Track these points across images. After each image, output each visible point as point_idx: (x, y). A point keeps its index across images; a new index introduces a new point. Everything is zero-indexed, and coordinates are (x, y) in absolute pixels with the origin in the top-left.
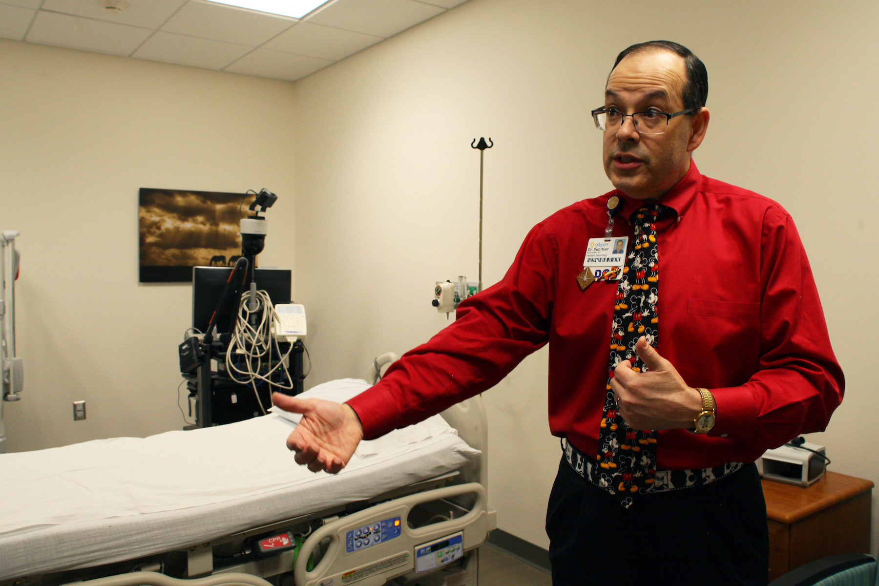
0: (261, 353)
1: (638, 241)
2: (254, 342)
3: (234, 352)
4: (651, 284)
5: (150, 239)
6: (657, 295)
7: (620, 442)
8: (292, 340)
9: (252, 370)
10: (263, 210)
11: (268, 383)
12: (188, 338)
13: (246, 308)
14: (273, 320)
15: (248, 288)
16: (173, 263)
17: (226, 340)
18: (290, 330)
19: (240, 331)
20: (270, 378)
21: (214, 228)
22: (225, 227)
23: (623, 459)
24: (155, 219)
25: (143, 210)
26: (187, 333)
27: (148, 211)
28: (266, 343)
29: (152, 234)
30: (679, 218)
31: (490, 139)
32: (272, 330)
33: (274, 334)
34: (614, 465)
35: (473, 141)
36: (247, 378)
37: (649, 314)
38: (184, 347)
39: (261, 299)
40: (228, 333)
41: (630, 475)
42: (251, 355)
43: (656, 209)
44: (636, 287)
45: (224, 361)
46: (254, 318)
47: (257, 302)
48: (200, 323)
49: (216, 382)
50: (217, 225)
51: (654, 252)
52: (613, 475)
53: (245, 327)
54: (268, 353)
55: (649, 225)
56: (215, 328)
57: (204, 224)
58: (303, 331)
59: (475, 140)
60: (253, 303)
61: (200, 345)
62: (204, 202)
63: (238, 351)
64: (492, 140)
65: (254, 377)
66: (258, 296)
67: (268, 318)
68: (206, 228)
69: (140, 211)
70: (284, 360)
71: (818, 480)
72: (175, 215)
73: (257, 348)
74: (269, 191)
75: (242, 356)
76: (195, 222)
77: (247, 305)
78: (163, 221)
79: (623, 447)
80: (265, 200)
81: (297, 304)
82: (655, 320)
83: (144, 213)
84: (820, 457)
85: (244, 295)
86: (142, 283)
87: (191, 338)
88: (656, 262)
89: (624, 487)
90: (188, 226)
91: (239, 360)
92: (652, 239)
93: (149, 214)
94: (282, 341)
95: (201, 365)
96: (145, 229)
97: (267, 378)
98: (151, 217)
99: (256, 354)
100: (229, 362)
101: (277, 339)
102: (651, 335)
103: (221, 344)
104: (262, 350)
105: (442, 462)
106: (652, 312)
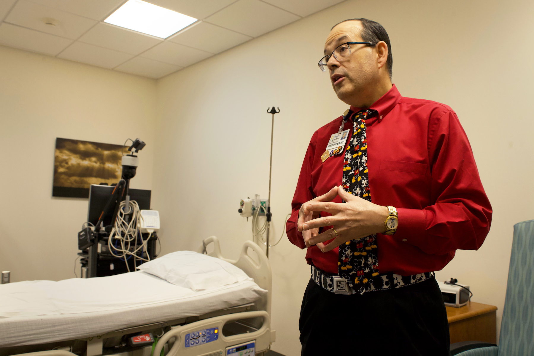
0: (130, 239)
1: (355, 130)
2: (126, 232)
4: (363, 151)
6: (367, 156)
7: (353, 251)
8: (150, 232)
9: (124, 249)
10: (137, 151)
12: (84, 228)
13: (122, 211)
14: (139, 219)
15: (124, 199)
16: (75, 186)
17: (108, 231)
18: (149, 225)
21: (102, 165)
23: (356, 262)
25: (58, 151)
28: (134, 233)
30: (381, 117)
31: (278, 108)
32: (138, 225)
34: (350, 267)
35: (268, 108)
37: (363, 168)
38: (81, 234)
39: (132, 206)
40: (110, 227)
41: (362, 272)
43: (367, 112)
44: (354, 156)
46: (127, 217)
48: (93, 219)
51: (364, 133)
52: (351, 274)
53: (121, 222)
55: (361, 120)
56: (102, 223)
57: (96, 162)
58: (157, 226)
59: (269, 108)
60: (127, 208)
61: (92, 233)
63: (116, 237)
64: (279, 108)
66: (130, 204)
67: (136, 218)
68: (97, 165)
69: (55, 152)
74: (141, 140)
75: (119, 240)
79: (356, 254)
80: (139, 145)
81: (154, 210)
82: (366, 171)
85: (122, 203)
88: (365, 138)
89: (358, 280)
91: (116, 242)
92: (362, 126)
95: (92, 246)
101: (141, 230)
102: (365, 180)
105: (244, 296)
106: (364, 167)
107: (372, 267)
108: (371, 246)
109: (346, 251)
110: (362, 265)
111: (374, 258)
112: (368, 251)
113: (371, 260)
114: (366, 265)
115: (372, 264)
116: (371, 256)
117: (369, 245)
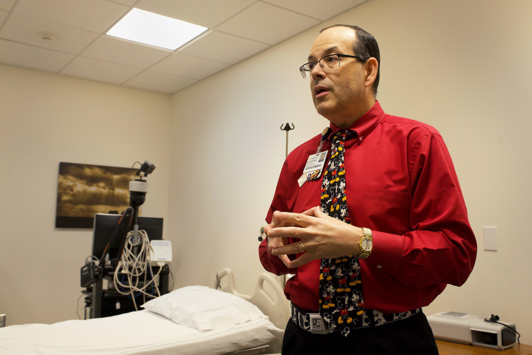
0: (139, 273)
1: (333, 153)
2: (134, 266)
3: (120, 273)
4: (341, 177)
5: (65, 198)
6: (345, 182)
8: (161, 265)
9: (132, 284)
10: (146, 175)
11: (143, 294)
12: (88, 263)
13: (130, 242)
14: (149, 251)
15: (132, 228)
16: (81, 215)
17: (114, 265)
18: (160, 258)
19: (125, 257)
20: (145, 290)
21: (111, 191)
22: (119, 191)
23: (339, 299)
24: (70, 183)
25: (61, 177)
26: (87, 259)
27: (65, 178)
28: (143, 267)
29: (67, 194)
30: (361, 139)
31: (292, 124)
32: (148, 258)
33: (149, 260)
34: (333, 305)
36: (128, 289)
37: (341, 196)
38: (84, 269)
39: (141, 236)
40: (116, 259)
41: (345, 310)
42: (132, 274)
43: (346, 132)
44: (332, 182)
45: (113, 280)
46: (136, 249)
47: (138, 238)
48: (97, 253)
49: (106, 295)
50: (113, 189)
51: (341, 157)
52: (333, 313)
53: (128, 255)
54: (143, 274)
55: (339, 141)
56: (108, 256)
57: (104, 188)
58: (169, 258)
59: (283, 125)
60: (135, 239)
61: (96, 267)
62: (105, 173)
63: (123, 272)
65: (133, 290)
66: (139, 235)
67: (145, 249)
68: (106, 191)
69: (59, 178)
70: (156, 279)
71: (511, 347)
72: (84, 181)
73: (137, 270)
74: (150, 163)
75: (126, 275)
76: (98, 186)
77: (131, 240)
78: (75, 185)
79: (339, 290)
80: (147, 169)
81: (166, 240)
82: (344, 199)
83: (62, 179)
84: (512, 330)
85: (129, 234)
86: (57, 229)
87: (90, 263)
88: (343, 162)
90: (93, 189)
91: (123, 278)
92: (340, 149)
93: (65, 180)
94: (154, 265)
95: (96, 282)
96: (62, 191)
97: (143, 290)
98: (67, 182)
99: (136, 274)
100: (116, 280)
101: (151, 263)
102: (343, 209)
103: (112, 267)
104: (140, 272)
105: (257, 337)
106: (342, 194)
107: (357, 304)
108: (355, 281)
109: (327, 287)
110: (346, 303)
111: (359, 294)
112: (352, 288)
113: (355, 297)
114: (351, 303)
115: (357, 301)
116: (355, 293)
117: (353, 281)
